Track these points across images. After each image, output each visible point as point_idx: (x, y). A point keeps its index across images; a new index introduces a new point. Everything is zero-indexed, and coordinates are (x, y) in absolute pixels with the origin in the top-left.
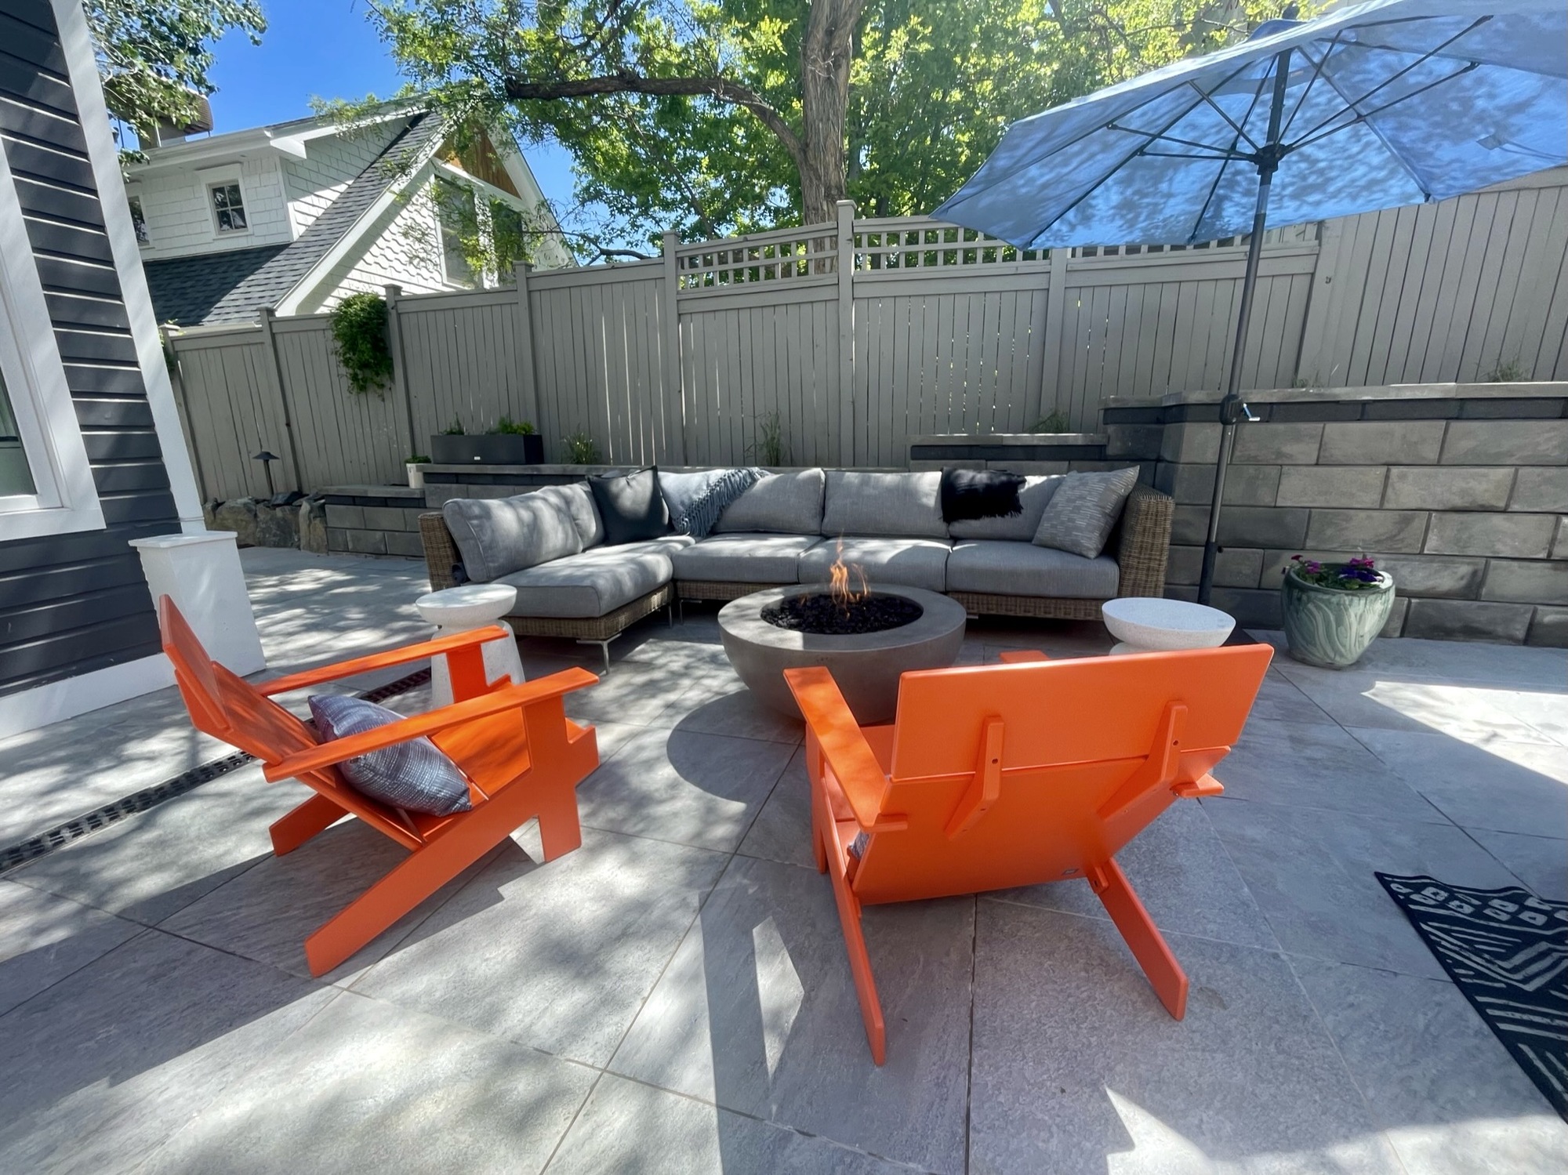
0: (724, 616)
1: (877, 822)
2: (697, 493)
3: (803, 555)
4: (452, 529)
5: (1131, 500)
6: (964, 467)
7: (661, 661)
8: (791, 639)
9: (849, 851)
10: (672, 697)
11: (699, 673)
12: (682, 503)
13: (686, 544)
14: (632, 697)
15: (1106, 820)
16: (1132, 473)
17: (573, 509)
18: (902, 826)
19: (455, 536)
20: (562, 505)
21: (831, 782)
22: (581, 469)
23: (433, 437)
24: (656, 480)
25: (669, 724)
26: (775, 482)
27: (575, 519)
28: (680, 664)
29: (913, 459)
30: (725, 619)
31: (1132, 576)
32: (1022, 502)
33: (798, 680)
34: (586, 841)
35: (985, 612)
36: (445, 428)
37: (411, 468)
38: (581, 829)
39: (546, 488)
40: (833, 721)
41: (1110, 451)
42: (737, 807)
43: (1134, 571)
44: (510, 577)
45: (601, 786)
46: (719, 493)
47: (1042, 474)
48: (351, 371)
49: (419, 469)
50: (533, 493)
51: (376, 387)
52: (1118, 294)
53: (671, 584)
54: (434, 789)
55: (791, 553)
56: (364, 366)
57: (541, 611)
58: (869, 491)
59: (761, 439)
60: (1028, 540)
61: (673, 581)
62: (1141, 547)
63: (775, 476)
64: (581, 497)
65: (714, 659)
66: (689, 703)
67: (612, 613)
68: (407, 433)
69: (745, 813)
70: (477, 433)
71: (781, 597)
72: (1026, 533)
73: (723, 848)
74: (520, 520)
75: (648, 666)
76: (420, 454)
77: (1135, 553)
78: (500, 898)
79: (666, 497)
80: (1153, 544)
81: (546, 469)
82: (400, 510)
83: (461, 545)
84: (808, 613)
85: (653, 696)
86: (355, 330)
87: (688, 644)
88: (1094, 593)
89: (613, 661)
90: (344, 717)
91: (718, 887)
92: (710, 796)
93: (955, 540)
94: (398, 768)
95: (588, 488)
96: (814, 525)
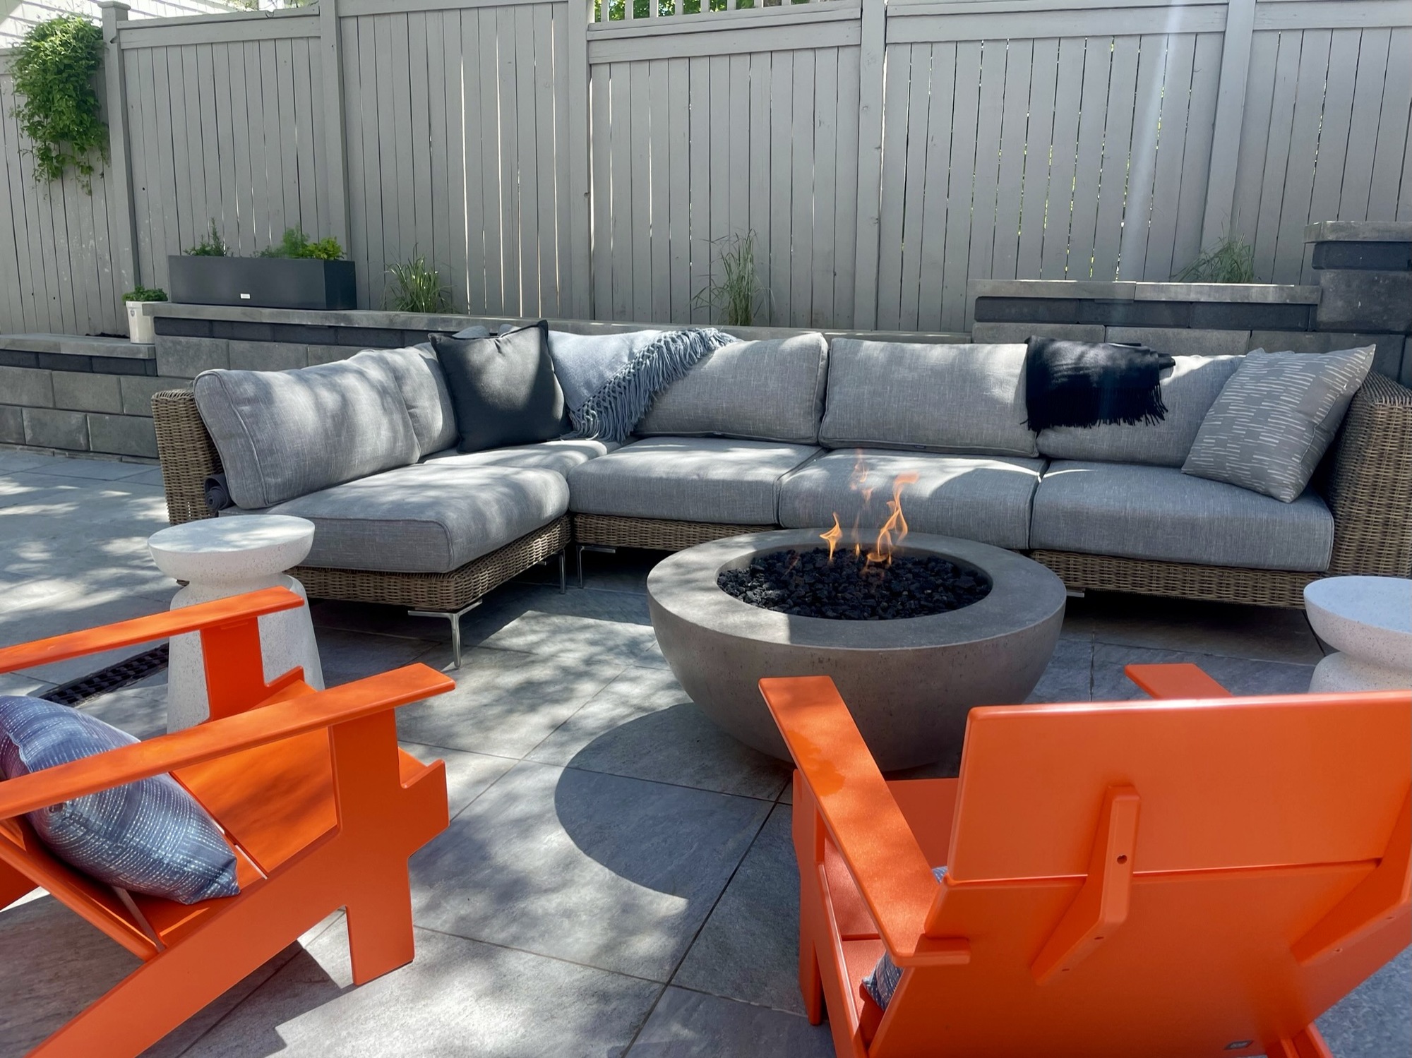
0: (657, 581)
1: (919, 949)
2: (613, 369)
3: (786, 479)
4: (208, 421)
5: (1358, 403)
6: (1067, 337)
7: (546, 650)
8: (771, 626)
9: (864, 991)
10: (563, 712)
11: (608, 672)
12: (588, 385)
13: (592, 454)
14: (496, 710)
15: (1307, 963)
16: (1362, 358)
17: (407, 389)
18: (960, 958)
19: (214, 431)
20: (391, 385)
21: (837, 872)
22: (420, 320)
23: (170, 257)
24: (545, 343)
25: (559, 758)
26: (745, 353)
27: (409, 407)
28: (577, 655)
29: (979, 320)
30: (660, 586)
31: (1358, 535)
32: (1166, 400)
33: (787, 697)
34: (422, 953)
35: (1097, 586)
36: (190, 244)
37: (135, 309)
38: (415, 931)
39: (363, 353)
40: (843, 772)
41: (1324, 315)
42: (671, 904)
43: (1360, 526)
44: (301, 502)
45: (447, 860)
46: (648, 371)
47: (1204, 353)
48: (39, 144)
49: (145, 312)
50: (343, 362)
51: (78, 172)
52: (1345, 45)
53: (566, 519)
54: (179, 858)
55: (767, 474)
56: (61, 135)
57: (353, 559)
58: (902, 373)
59: (721, 279)
60: (1175, 465)
61: (570, 515)
62: (1375, 486)
63: (744, 345)
64: (419, 370)
65: (633, 649)
66: (591, 724)
67: (467, 568)
68: (127, 249)
69: (687, 916)
70: (246, 254)
71: (750, 551)
72: (1172, 453)
73: (651, 973)
74: (319, 406)
75: (524, 657)
76: (148, 285)
77: (1363, 494)
78: (279, 1044)
79: (562, 373)
80: (1395, 481)
81: (361, 317)
82: (114, 377)
83: (221, 446)
84: (798, 579)
85: (533, 709)
86: (50, 77)
87: (591, 621)
88: (1291, 561)
89: (465, 647)
90: (35, 733)
91: (641, 1041)
92: (626, 883)
93: (1047, 460)
94: (123, 823)
95: (432, 355)
96: (805, 428)
